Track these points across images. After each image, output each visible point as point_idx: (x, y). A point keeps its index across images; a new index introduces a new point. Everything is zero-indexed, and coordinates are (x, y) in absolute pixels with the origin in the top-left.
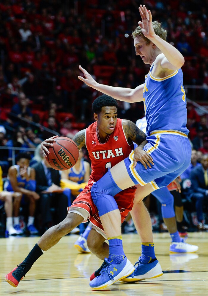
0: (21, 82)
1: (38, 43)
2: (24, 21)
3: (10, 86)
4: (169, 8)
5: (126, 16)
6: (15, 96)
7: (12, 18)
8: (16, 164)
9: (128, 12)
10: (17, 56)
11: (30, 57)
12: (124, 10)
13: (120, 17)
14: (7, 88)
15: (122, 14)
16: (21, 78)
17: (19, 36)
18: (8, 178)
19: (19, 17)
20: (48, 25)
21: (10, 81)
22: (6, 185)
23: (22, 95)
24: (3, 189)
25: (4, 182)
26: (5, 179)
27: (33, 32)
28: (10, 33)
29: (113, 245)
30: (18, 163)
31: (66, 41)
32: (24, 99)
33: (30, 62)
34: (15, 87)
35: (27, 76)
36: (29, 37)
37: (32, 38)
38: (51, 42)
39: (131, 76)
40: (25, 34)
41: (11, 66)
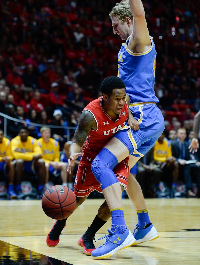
0: (75, 75)
1: (89, 43)
2: (78, 26)
3: (66, 78)
4: (196, 15)
5: (161, 22)
6: (70, 86)
7: (69, 24)
8: (70, 140)
9: (162, 19)
10: (72, 54)
11: (82, 54)
12: (159, 17)
13: (156, 23)
14: (63, 79)
15: (158, 20)
16: (75, 71)
17: (74, 38)
18: (64, 151)
19: (73, 22)
20: (97, 29)
21: (66, 74)
22: (63, 157)
23: (76, 85)
24: (60, 161)
25: (61, 155)
26: (61, 152)
27: (86, 35)
28: (67, 35)
29: (116, 216)
30: (72, 140)
31: (111, 41)
32: (77, 88)
33: (82, 59)
34: (71, 79)
35: (80, 70)
36: (82, 39)
37: (84, 39)
38: (100, 43)
39: (164, 71)
40: (79, 36)
41: (67, 62)
